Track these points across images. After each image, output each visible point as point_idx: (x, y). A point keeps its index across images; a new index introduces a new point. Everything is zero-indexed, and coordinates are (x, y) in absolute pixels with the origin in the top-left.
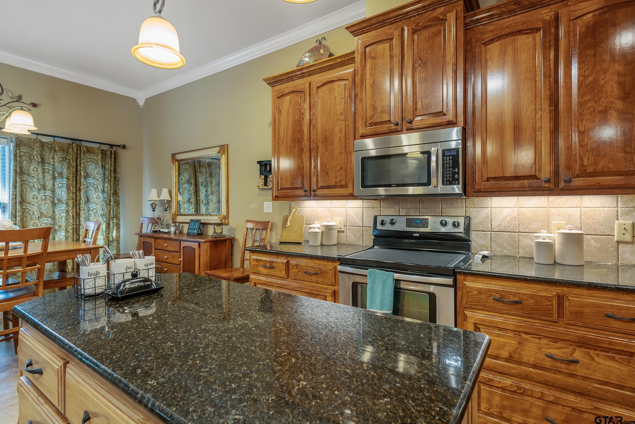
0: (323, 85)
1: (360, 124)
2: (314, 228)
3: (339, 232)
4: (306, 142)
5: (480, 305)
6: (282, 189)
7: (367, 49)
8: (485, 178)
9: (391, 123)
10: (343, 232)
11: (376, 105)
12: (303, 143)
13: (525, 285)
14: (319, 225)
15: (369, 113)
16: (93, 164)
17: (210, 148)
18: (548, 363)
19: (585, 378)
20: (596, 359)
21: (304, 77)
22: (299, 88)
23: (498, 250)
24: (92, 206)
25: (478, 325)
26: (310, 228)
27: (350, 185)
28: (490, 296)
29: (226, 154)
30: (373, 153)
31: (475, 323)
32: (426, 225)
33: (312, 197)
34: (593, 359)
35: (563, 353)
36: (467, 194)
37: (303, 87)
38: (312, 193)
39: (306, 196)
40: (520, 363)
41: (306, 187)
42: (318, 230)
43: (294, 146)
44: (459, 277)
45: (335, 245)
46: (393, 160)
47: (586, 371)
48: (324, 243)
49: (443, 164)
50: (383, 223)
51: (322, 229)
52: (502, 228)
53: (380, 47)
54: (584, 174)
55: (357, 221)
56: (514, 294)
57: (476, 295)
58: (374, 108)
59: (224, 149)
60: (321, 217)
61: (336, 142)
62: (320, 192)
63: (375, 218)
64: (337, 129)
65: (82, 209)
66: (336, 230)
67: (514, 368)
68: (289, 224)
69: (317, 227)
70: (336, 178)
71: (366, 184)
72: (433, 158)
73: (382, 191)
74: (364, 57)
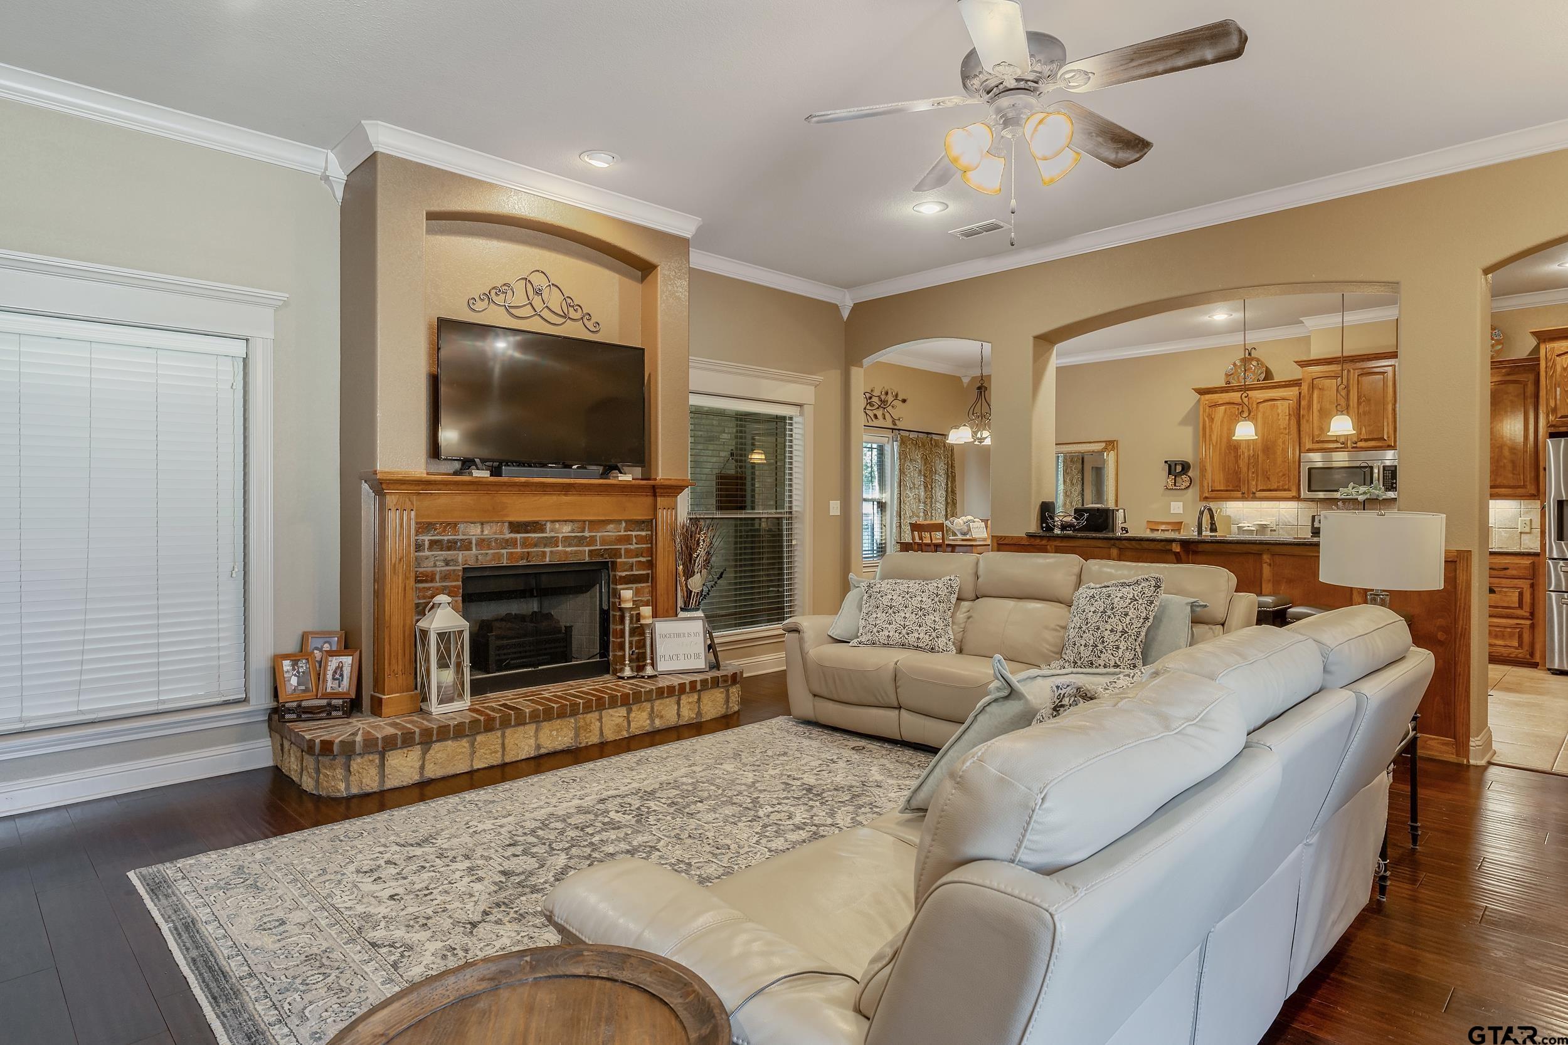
0: (1264, 401)
1: (1305, 440)
2: (1246, 527)
3: (1272, 531)
6: (1212, 491)
7: (1315, 381)
9: (1339, 442)
10: (1275, 530)
11: (1324, 427)
14: (1251, 524)
15: (1316, 433)
17: (1090, 442)
21: (1240, 391)
22: (1235, 402)
26: (1241, 527)
27: (1295, 489)
29: (1115, 451)
30: (1320, 465)
33: (1250, 499)
38: (1250, 496)
39: (1242, 498)
41: (1243, 490)
43: (1230, 453)
46: (1333, 471)
49: (1384, 476)
50: (1318, 522)
51: (1256, 527)
53: (1327, 382)
55: (1290, 520)
58: (1322, 430)
59: (1111, 444)
61: (1279, 452)
62: (1259, 494)
63: (1313, 517)
64: (1280, 442)
66: (1268, 529)
69: (1248, 525)
70: (1279, 482)
71: (1310, 489)
72: (1376, 471)
73: (1321, 495)
74: (1312, 387)
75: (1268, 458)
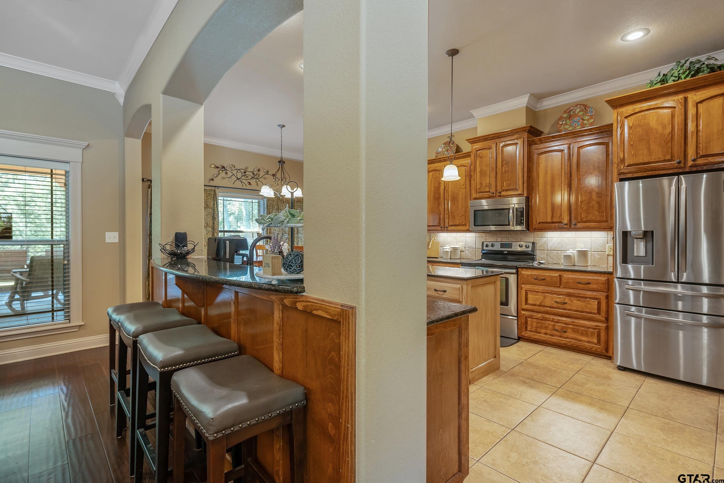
1: (473, 192)
2: (446, 249)
3: (461, 251)
4: (442, 200)
5: (528, 282)
7: (478, 152)
8: (538, 222)
9: (490, 192)
10: (463, 251)
11: (482, 182)
12: (440, 200)
13: (547, 272)
14: (449, 248)
15: (478, 187)
16: (300, 209)
18: (555, 305)
19: (570, 310)
20: (574, 301)
21: (441, 162)
22: (438, 169)
23: (550, 260)
24: (300, 235)
25: (527, 291)
26: (443, 249)
27: (468, 224)
28: (532, 277)
31: (526, 290)
32: (511, 247)
33: (445, 231)
34: (572, 301)
35: (561, 300)
36: (529, 230)
37: (440, 168)
38: (446, 229)
39: (442, 230)
40: (544, 306)
41: (442, 225)
42: (448, 250)
43: (435, 202)
44: (519, 269)
45: (459, 259)
47: (569, 307)
48: (452, 257)
49: (516, 215)
50: (487, 246)
51: (451, 249)
52: (553, 248)
53: (485, 152)
54: (582, 221)
55: (472, 245)
56: (542, 276)
57: (527, 277)
58: (481, 184)
60: (450, 243)
61: (460, 200)
62: (450, 228)
63: (483, 243)
64: (460, 193)
65: (295, 237)
66: (460, 250)
67: (542, 309)
68: (430, 246)
69: (448, 248)
70: (460, 220)
71: (476, 224)
72: (511, 212)
74: (476, 156)
75: (454, 205)
